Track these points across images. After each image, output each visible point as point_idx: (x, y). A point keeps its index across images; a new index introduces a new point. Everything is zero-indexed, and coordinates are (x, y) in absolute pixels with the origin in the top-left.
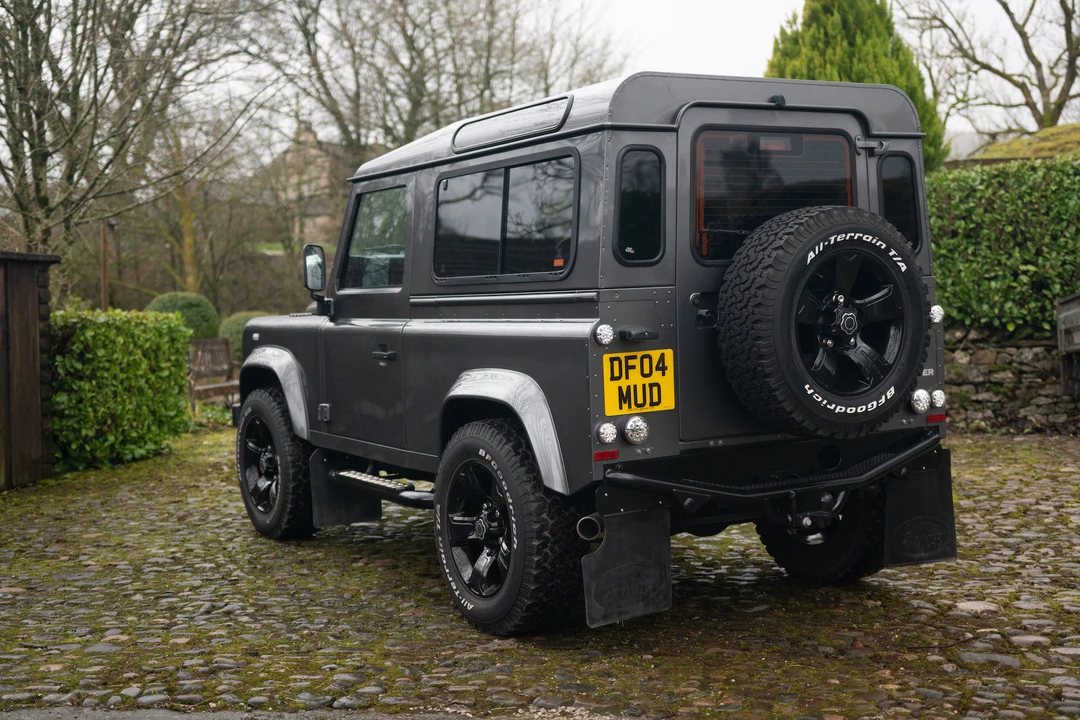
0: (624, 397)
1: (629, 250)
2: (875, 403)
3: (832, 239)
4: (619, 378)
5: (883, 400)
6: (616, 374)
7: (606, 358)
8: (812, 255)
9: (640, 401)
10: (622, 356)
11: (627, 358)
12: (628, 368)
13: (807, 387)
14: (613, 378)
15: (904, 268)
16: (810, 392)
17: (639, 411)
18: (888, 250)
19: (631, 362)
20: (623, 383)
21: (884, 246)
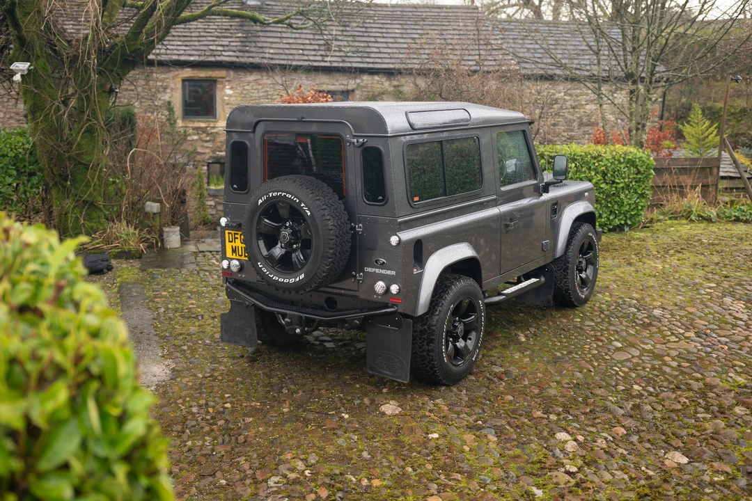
0: (234, 250)
1: (235, 186)
2: (293, 280)
3: (271, 194)
4: (232, 242)
5: (298, 279)
6: (231, 240)
7: (227, 232)
8: (260, 201)
9: (240, 254)
10: (233, 232)
11: (235, 234)
12: (236, 238)
13: (259, 263)
14: (229, 241)
15: (309, 214)
16: (260, 266)
17: (240, 258)
18: (300, 203)
19: (236, 236)
20: (233, 244)
21: (298, 201)
